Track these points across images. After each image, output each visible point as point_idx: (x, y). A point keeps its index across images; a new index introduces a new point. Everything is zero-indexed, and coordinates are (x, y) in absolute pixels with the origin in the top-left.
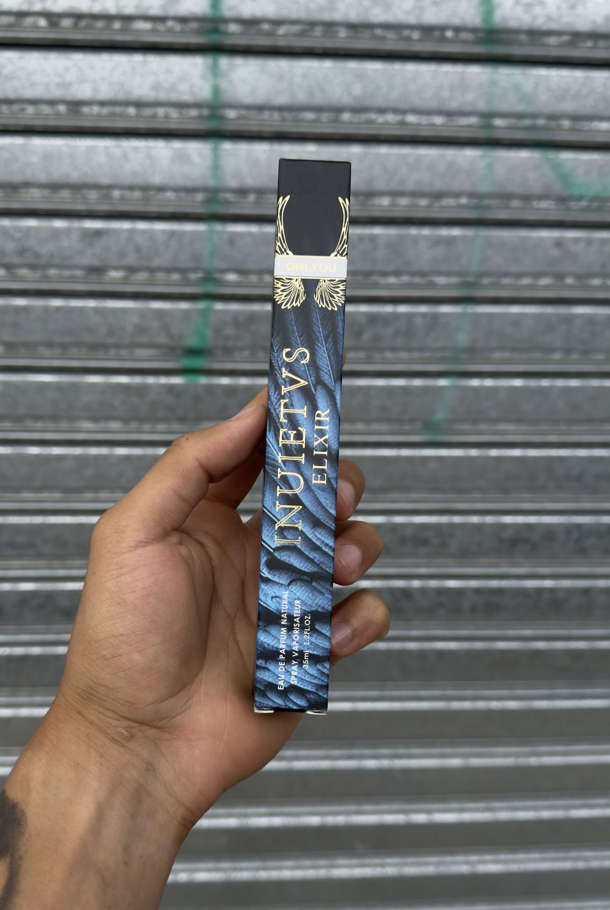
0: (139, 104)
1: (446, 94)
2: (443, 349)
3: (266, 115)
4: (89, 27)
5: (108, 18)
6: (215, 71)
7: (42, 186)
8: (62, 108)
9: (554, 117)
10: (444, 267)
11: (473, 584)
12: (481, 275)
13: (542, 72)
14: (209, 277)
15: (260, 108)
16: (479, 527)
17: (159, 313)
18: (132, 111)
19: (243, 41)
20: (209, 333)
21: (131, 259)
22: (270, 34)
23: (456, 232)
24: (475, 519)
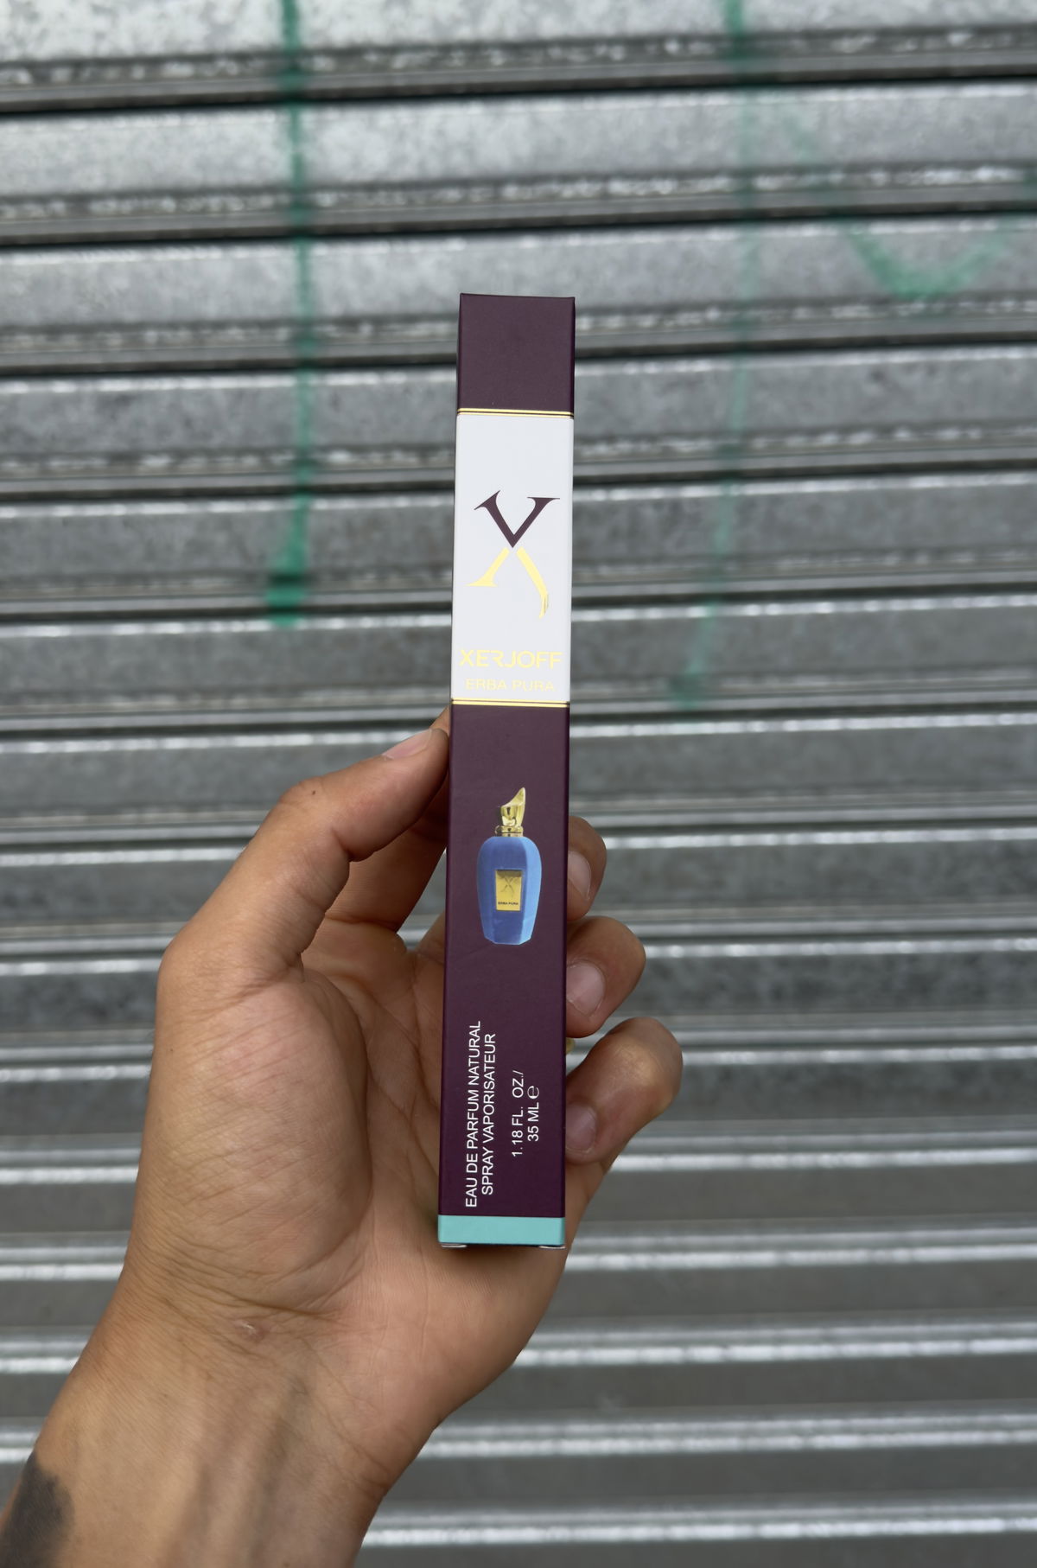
0: (179, 194)
1: (672, 143)
2: (693, 557)
3: (381, 198)
4: (95, 79)
5: (124, 63)
6: (295, 133)
7: (33, 330)
8: (59, 207)
9: (855, 168)
10: (687, 424)
11: (774, 949)
12: (750, 434)
13: (831, 97)
14: (305, 459)
15: (371, 187)
16: (777, 852)
17: (226, 521)
18: (168, 204)
19: (337, 84)
20: (307, 548)
21: (178, 438)
22: (381, 68)
23: (702, 366)
24: (769, 839)
